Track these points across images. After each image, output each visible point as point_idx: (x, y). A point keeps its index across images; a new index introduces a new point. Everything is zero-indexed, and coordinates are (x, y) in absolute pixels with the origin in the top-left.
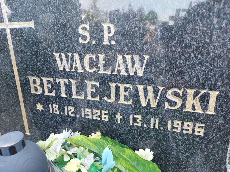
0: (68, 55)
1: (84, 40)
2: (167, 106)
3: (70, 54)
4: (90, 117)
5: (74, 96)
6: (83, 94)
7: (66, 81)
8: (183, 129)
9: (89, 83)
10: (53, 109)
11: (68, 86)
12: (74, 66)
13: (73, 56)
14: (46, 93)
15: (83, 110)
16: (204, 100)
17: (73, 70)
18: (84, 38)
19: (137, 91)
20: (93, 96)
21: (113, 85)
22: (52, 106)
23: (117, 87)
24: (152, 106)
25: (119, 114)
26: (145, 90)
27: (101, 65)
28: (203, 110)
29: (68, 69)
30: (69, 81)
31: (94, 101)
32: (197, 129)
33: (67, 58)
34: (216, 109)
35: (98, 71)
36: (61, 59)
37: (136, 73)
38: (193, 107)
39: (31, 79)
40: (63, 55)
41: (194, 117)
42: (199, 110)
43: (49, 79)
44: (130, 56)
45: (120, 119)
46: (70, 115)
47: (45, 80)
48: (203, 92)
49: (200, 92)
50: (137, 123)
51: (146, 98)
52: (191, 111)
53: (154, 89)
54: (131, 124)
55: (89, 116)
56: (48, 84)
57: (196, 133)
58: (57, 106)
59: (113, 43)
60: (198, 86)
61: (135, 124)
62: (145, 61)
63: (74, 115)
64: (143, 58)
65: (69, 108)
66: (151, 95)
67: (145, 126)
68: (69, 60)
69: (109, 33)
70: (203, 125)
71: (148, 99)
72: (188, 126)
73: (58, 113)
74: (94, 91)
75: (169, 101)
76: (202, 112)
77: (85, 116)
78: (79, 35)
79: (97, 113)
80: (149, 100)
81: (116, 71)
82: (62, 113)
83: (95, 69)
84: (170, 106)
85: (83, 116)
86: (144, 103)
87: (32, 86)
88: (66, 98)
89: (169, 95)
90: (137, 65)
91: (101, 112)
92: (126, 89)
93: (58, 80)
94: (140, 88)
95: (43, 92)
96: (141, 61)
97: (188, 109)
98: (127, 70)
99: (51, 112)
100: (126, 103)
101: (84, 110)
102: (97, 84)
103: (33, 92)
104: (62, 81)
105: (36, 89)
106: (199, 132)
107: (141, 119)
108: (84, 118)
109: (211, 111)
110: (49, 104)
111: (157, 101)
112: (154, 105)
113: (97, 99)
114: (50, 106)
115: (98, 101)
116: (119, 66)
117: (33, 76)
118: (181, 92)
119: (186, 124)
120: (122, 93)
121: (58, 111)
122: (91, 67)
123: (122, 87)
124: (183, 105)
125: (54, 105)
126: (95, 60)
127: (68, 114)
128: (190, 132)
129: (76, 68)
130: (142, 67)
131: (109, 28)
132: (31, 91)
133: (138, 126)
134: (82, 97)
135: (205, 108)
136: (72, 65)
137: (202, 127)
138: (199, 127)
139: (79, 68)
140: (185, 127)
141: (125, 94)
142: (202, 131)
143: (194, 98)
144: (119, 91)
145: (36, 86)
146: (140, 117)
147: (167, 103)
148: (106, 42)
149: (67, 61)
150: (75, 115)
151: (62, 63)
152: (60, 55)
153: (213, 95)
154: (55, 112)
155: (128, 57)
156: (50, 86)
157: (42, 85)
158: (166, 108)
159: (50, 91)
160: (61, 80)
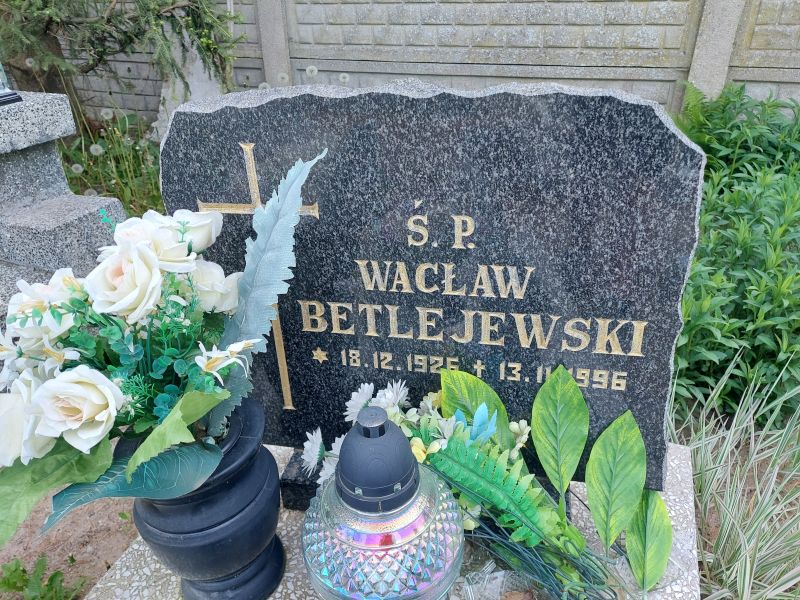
0: (385, 265)
1: (418, 241)
2: (565, 346)
3: (388, 264)
4: (424, 370)
5: (394, 334)
6: (411, 331)
7: (379, 308)
8: (592, 382)
9: (422, 312)
10: (348, 358)
11: (382, 318)
12: (396, 282)
13: (394, 267)
14: (336, 330)
15: (409, 358)
16: (625, 335)
17: (394, 290)
18: (418, 237)
19: (513, 322)
20: (432, 332)
21: (469, 315)
22: (347, 354)
23: (477, 318)
24: (539, 346)
25: (479, 362)
26: (528, 321)
27: (448, 281)
28: (624, 350)
29: (382, 288)
30: (384, 309)
31: (433, 342)
32: (615, 381)
33: (383, 269)
34: (643, 348)
35: (442, 290)
36: (370, 271)
37: (511, 295)
38: (609, 346)
39: (304, 305)
40: (375, 264)
41: (610, 363)
42: (617, 351)
43: (344, 305)
44: (502, 268)
45: (482, 371)
46: (383, 367)
47: (334, 306)
48: (622, 323)
49: (618, 324)
50: (514, 376)
51: (529, 334)
52: (606, 352)
53: (543, 320)
54: (502, 378)
55: (421, 367)
56: (340, 313)
57: (614, 387)
58: (357, 353)
59: (471, 246)
60: (615, 314)
61: (510, 378)
62: (528, 276)
63: (391, 368)
64: (525, 271)
65: (383, 355)
66: (537, 330)
67: (527, 380)
68: (387, 273)
69: (465, 230)
70: (625, 374)
71: (532, 336)
72: (600, 376)
73: (358, 364)
74: (433, 324)
75: (569, 338)
76: (622, 354)
77: (413, 369)
78: (408, 232)
79: (437, 362)
80: (534, 339)
81: (475, 290)
82: (366, 365)
83: (436, 288)
84: (570, 345)
85: (410, 369)
86: (525, 343)
87: (306, 318)
88: (376, 338)
89: (569, 329)
90: (514, 282)
91: (445, 360)
92: (493, 321)
93: (361, 307)
94: (519, 318)
95: (330, 327)
96: (522, 276)
97: (600, 349)
98: (496, 289)
99: (344, 363)
100: (494, 343)
101: (413, 358)
102: (439, 312)
103: (307, 328)
104: (370, 309)
105: (314, 323)
106: (618, 385)
107: (519, 369)
108: (413, 373)
109: (636, 351)
110: (341, 349)
111: (548, 339)
112: (542, 345)
113: (439, 338)
114: (343, 353)
115: (440, 342)
116: (481, 283)
117: (309, 299)
118: (587, 324)
119: (597, 373)
120: (486, 327)
121: (358, 361)
122: (429, 284)
123: (486, 317)
124: (592, 344)
125: (351, 352)
126: (436, 273)
127: (380, 365)
128: (605, 386)
129: (400, 287)
130: (521, 284)
131: (464, 223)
132: (302, 326)
133: (514, 382)
134: (409, 336)
135: (627, 348)
136: (391, 281)
137: (624, 377)
138: (619, 377)
139: (404, 286)
140: (596, 378)
141: (492, 328)
142: (623, 383)
143: (609, 333)
144: (480, 325)
145: (314, 317)
146: (518, 366)
147: (564, 342)
148: (458, 245)
149: (383, 274)
150: (394, 367)
151: (371, 277)
152: (369, 265)
153: (639, 327)
154: (352, 364)
155: (498, 270)
156: (344, 317)
157: (327, 316)
158: (563, 349)
159: (344, 325)
160: (367, 306)
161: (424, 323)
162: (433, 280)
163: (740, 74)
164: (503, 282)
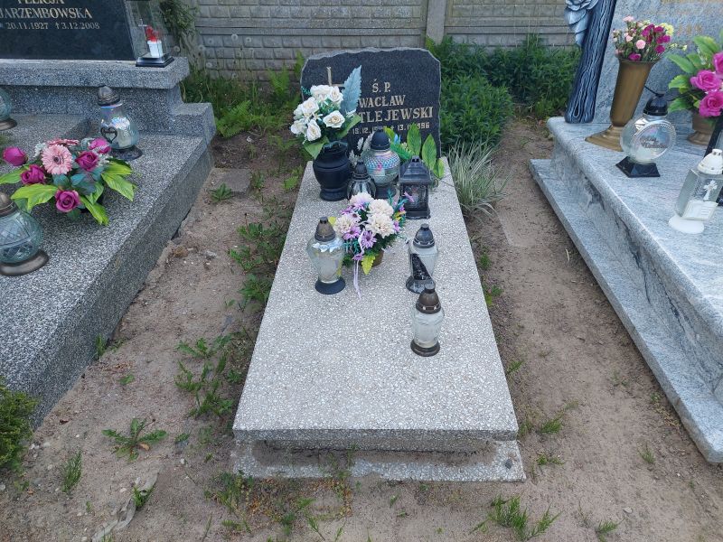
1: (375, 91)
6: (374, 119)
7: (364, 113)
8: (421, 127)
9: (377, 113)
10: (355, 131)
11: (365, 116)
12: (369, 104)
15: (373, 128)
16: (428, 111)
17: (369, 107)
23: (391, 112)
24: (408, 118)
25: (392, 126)
27: (383, 102)
29: (365, 106)
34: (432, 114)
35: (382, 105)
36: (362, 102)
37: (400, 104)
38: (424, 115)
40: (364, 99)
41: (424, 120)
45: (393, 129)
49: (426, 108)
51: (405, 115)
53: (408, 110)
54: (399, 130)
57: (426, 127)
58: (358, 129)
59: (389, 91)
63: (368, 132)
64: (403, 96)
65: (365, 129)
66: (407, 113)
67: (405, 129)
69: (388, 86)
73: (358, 133)
74: (380, 116)
75: (415, 115)
78: (373, 88)
81: (391, 104)
86: (404, 118)
88: (363, 123)
89: (415, 112)
92: (396, 112)
94: (402, 111)
98: (396, 103)
100: (396, 119)
102: (381, 112)
111: (410, 116)
113: (381, 120)
116: (392, 101)
118: (419, 109)
119: (422, 124)
124: (420, 115)
127: (364, 132)
130: (402, 100)
133: (402, 131)
135: (428, 115)
137: (428, 124)
139: (372, 105)
141: (395, 115)
143: (424, 111)
146: (402, 125)
148: (386, 91)
153: (431, 108)
155: (396, 97)
158: (413, 118)
161: (377, 116)
162: (379, 102)
163: (450, 30)
164: (398, 100)
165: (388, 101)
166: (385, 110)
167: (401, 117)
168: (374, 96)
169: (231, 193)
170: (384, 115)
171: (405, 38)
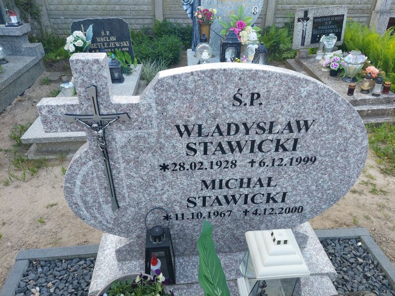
18: (103, 34)
23: (111, 43)
42: (126, 45)
48: (126, 42)
59: (109, 35)
62: (115, 37)
89: (121, 43)
94: (116, 43)
104: (99, 44)
111: (119, 45)
131: (108, 32)
136: (101, 40)
141: (113, 45)
161: (105, 45)
162: (106, 39)
163: (166, 16)
164: (113, 38)
165: (109, 39)
166: (109, 42)
167: (116, 46)
168: (103, 37)
169: (50, 80)
170: (108, 45)
171: (147, 20)
